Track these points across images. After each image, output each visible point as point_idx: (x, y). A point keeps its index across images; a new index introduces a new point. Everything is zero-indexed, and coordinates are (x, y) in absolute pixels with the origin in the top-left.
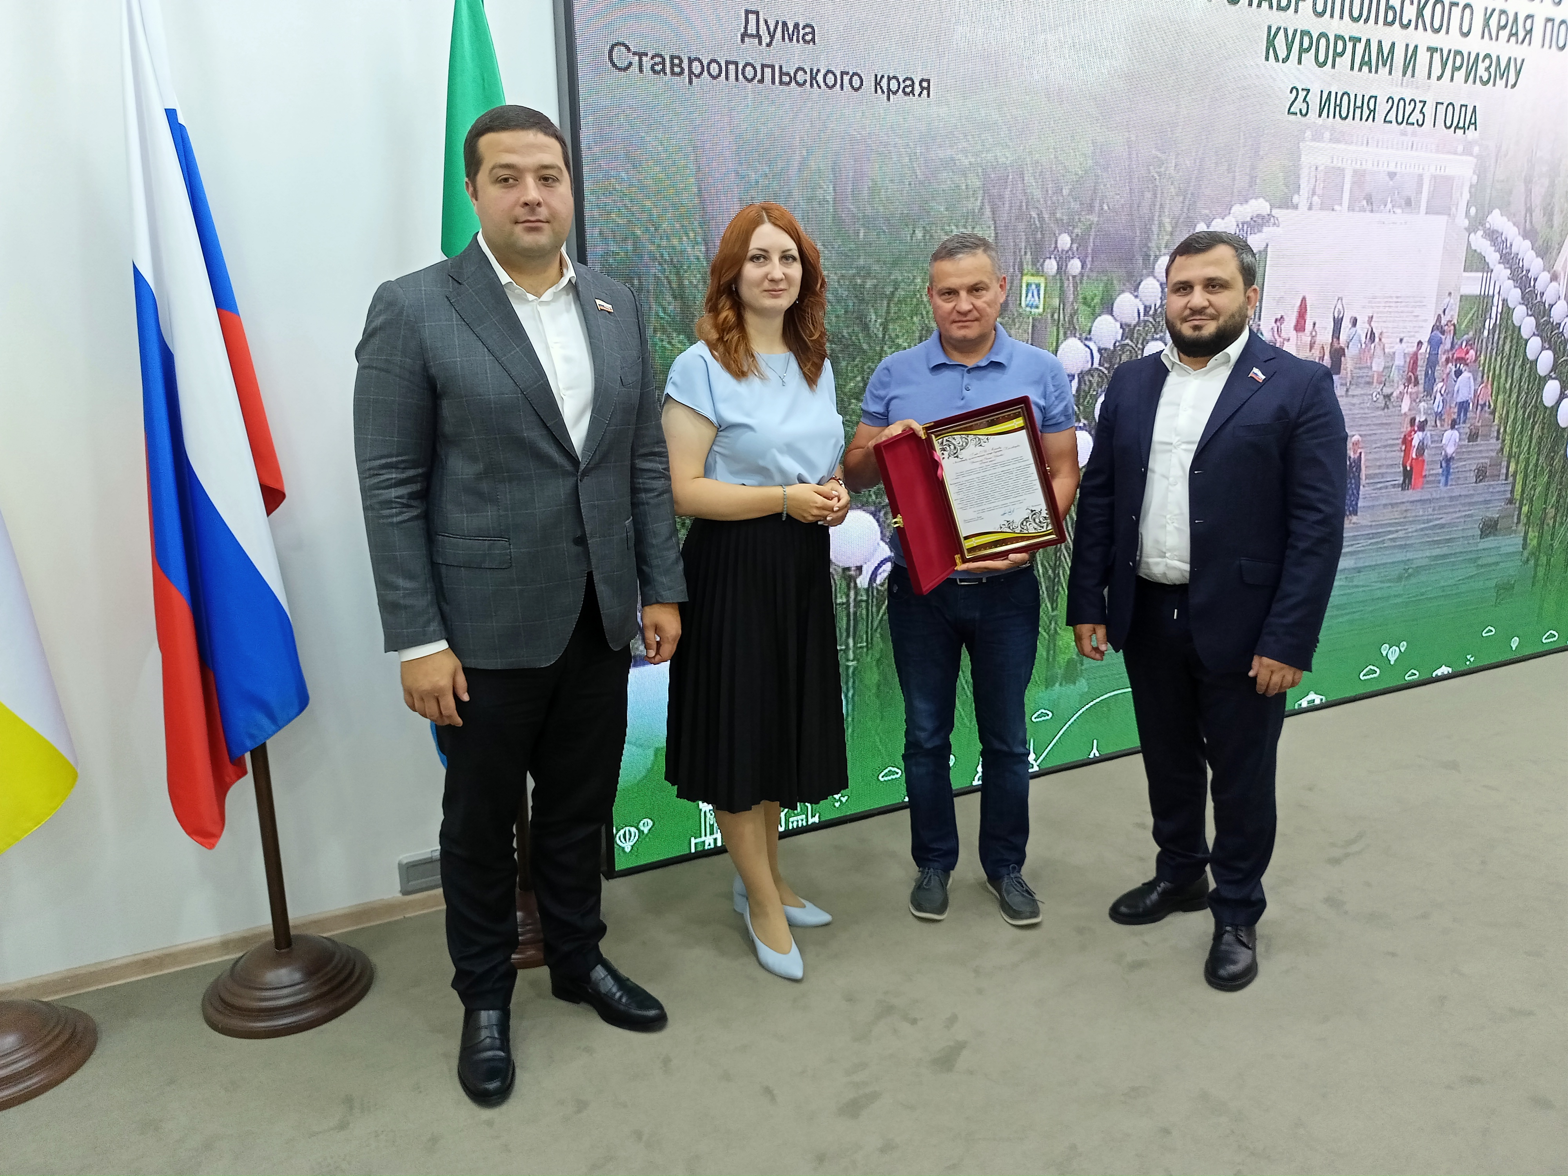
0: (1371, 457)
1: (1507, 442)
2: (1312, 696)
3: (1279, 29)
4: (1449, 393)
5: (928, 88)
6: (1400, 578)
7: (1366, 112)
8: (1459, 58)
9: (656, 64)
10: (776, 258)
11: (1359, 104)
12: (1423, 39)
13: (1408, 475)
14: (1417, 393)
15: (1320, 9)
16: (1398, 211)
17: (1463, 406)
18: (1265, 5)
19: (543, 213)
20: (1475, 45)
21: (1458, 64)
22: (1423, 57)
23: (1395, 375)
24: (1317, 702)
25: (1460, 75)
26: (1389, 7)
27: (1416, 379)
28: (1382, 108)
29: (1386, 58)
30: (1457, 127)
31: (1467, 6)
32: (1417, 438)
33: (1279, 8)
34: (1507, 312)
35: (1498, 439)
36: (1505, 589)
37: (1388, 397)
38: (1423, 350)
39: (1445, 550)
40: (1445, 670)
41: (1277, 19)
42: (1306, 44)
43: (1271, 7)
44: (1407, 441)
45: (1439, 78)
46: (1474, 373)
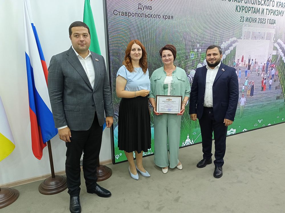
0: (255, 85)
1: (281, 82)
2: (245, 129)
3: (238, 6)
4: (270, 73)
5: (173, 18)
6: (261, 107)
7: (255, 21)
8: (272, 11)
9: (122, 14)
10: (137, 50)
11: (253, 19)
12: (265, 7)
13: (263, 88)
14: (264, 73)
15: (246, 2)
16: (261, 39)
17: (273, 75)
18: (236, 1)
19: (84, 42)
20: (275, 8)
21: (272, 12)
22: (265, 11)
23: (260, 70)
24: (246, 130)
25: (272, 14)
26: (259, 2)
27: (264, 70)
28: (258, 20)
29: (258, 11)
30: (272, 24)
31: (273, 1)
32: (264, 81)
33: (238, 2)
34: (281, 58)
35: (279, 81)
36: (281, 109)
37: (259, 74)
38: (265, 65)
39: (270, 102)
40: (270, 124)
41: (238, 4)
42: (243, 9)
43: (237, 2)
44: (262, 82)
45: (268, 14)
46: (275, 69)
